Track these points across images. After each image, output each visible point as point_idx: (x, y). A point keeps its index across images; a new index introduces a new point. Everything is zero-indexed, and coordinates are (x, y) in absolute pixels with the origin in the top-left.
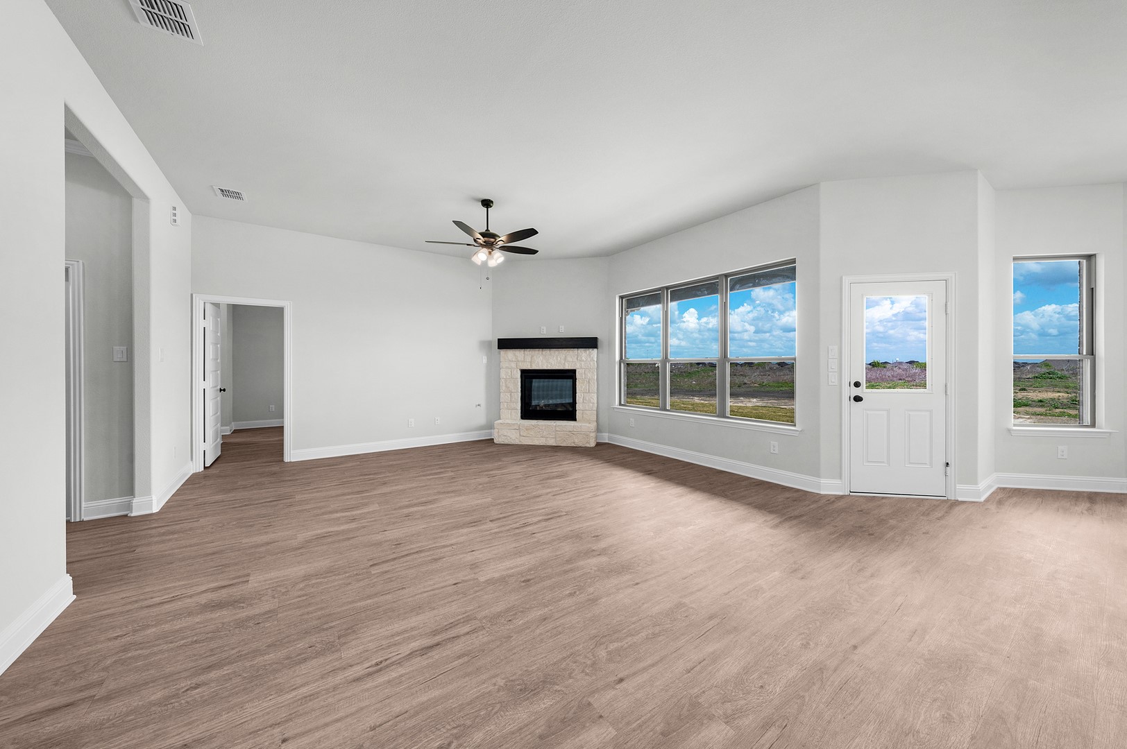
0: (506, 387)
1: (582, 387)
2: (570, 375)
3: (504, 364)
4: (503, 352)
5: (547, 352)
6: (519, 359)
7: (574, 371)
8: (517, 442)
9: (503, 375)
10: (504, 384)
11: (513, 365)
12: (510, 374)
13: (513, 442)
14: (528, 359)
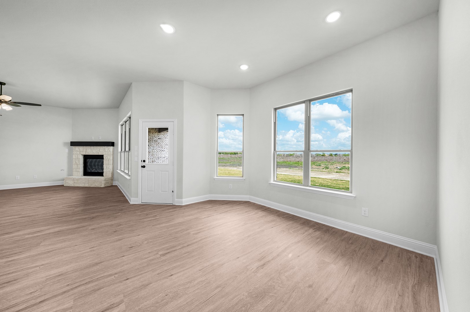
0: (75, 162)
1: (105, 162)
2: (101, 157)
3: (74, 153)
4: (73, 147)
5: (92, 147)
6: (81, 150)
7: (103, 156)
8: (73, 185)
9: (74, 157)
10: (74, 161)
11: (78, 153)
12: (77, 157)
13: (71, 186)
14: (85, 150)
